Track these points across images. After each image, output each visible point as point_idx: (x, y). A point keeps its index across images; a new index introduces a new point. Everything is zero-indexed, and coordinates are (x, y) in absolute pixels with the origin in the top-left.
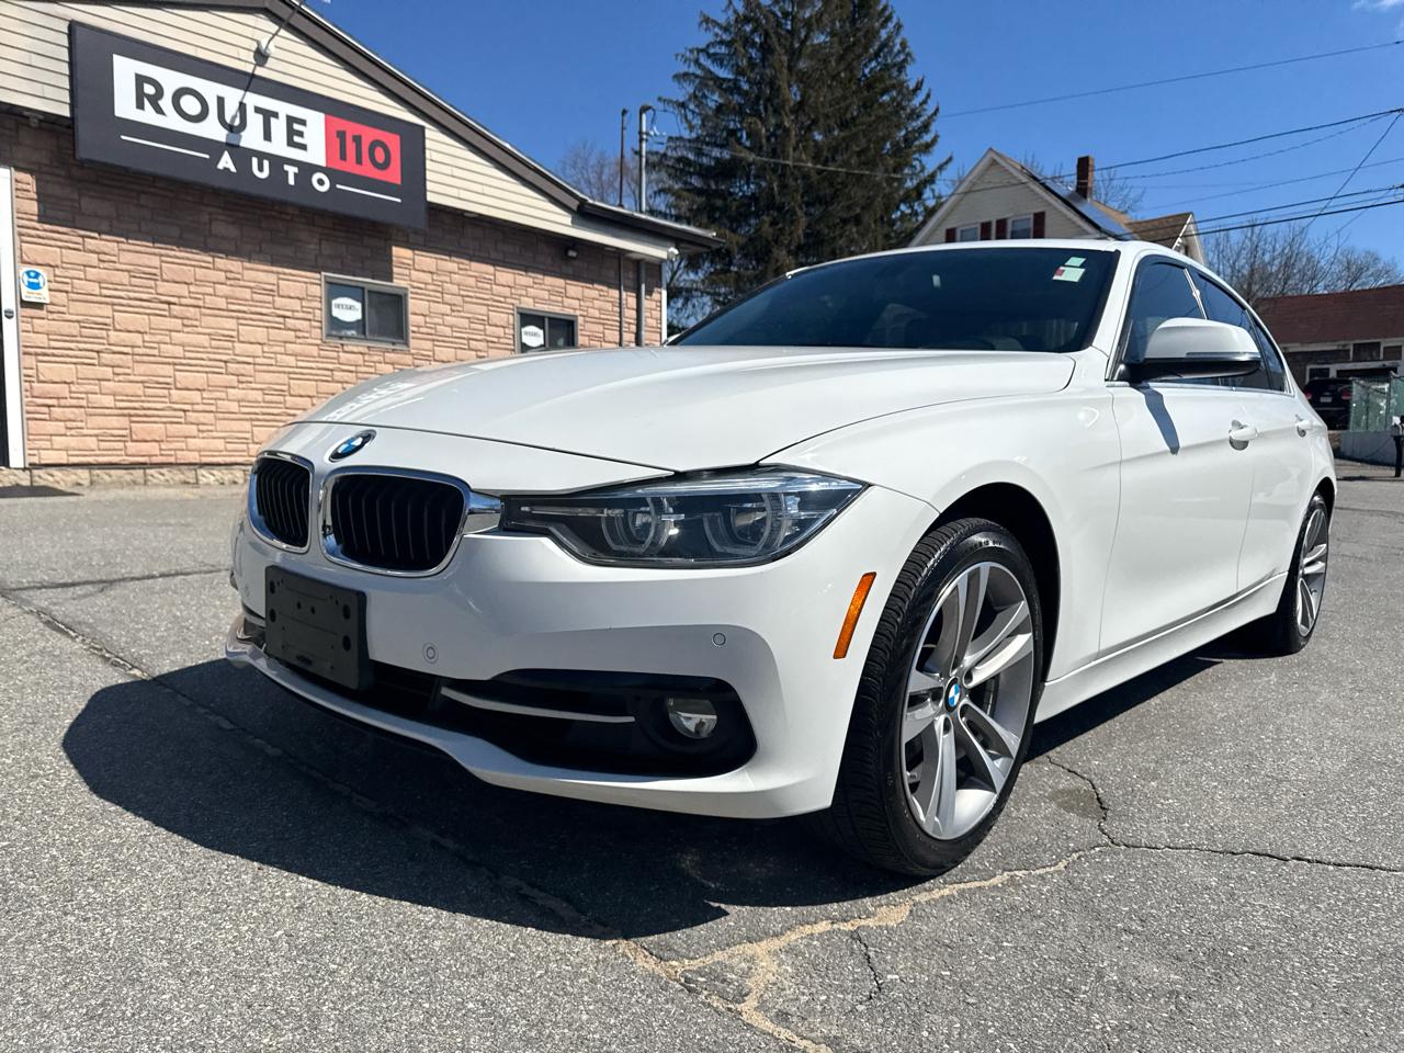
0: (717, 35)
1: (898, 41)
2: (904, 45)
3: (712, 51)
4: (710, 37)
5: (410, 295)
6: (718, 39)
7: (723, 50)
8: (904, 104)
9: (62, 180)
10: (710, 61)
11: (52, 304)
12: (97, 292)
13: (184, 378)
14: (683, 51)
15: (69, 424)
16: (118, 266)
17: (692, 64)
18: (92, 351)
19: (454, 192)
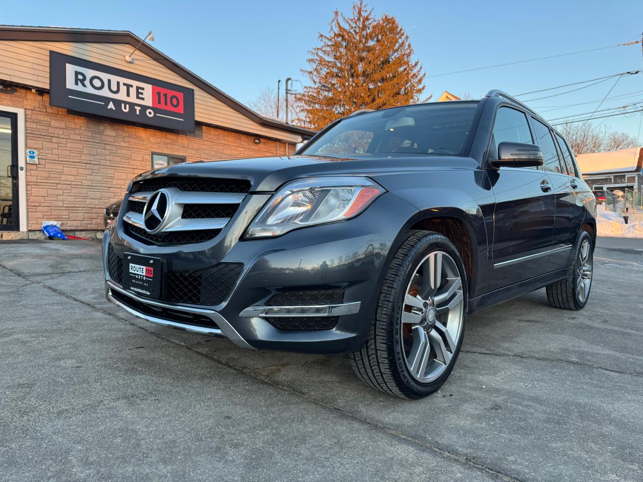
0: (325, 43)
1: (407, 44)
2: (409, 46)
3: (324, 49)
4: (323, 44)
5: (187, 159)
6: (326, 44)
7: (328, 49)
8: (410, 72)
9: (44, 114)
10: (323, 53)
11: (39, 164)
12: (57, 159)
13: (91, 194)
14: (311, 50)
15: (44, 214)
16: (66, 148)
17: (315, 55)
18: (54, 183)
19: (206, 116)
